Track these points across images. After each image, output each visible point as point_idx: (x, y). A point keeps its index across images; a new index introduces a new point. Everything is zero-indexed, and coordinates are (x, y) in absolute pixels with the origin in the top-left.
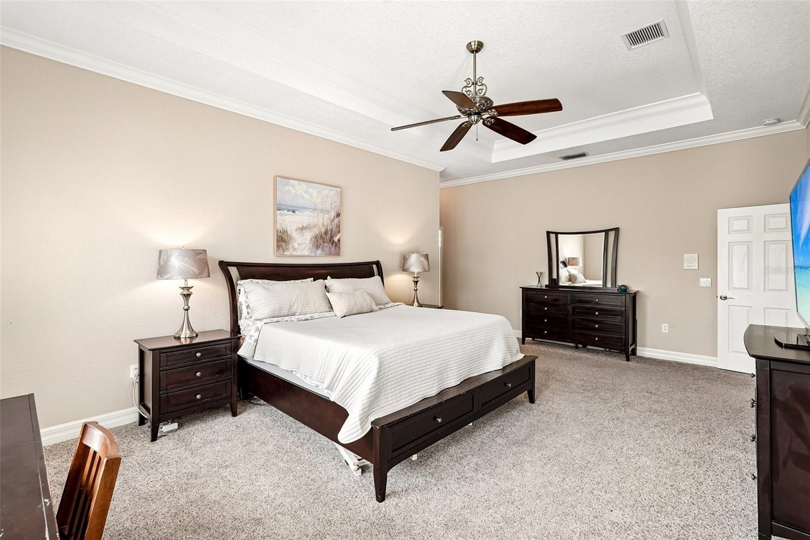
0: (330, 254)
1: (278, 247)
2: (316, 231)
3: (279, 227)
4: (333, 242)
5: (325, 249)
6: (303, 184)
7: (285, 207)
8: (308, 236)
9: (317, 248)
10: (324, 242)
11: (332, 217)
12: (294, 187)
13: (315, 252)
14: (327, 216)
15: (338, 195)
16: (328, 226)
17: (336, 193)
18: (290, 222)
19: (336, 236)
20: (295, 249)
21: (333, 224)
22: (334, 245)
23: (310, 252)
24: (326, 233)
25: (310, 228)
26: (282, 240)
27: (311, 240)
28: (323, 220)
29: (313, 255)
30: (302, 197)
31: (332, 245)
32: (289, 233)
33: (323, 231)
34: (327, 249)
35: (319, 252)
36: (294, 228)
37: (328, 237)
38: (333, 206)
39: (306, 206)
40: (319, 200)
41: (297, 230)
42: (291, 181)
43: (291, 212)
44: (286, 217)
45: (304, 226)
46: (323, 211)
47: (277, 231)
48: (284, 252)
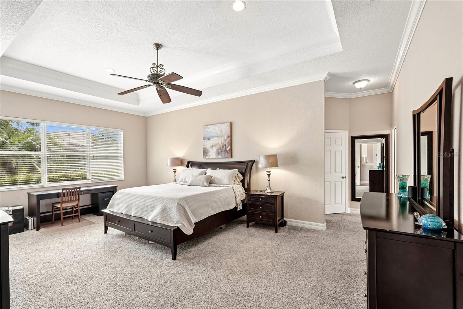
0: (225, 157)
1: (204, 155)
2: (218, 146)
3: (204, 147)
4: (226, 151)
5: (222, 154)
6: (212, 126)
7: (206, 138)
8: (215, 149)
9: (219, 154)
10: (222, 151)
11: (226, 138)
12: (209, 128)
13: (218, 157)
14: (223, 138)
15: (228, 127)
16: (223, 143)
17: (227, 126)
18: (208, 144)
19: (228, 148)
20: (210, 156)
21: (226, 142)
22: (227, 152)
23: (216, 157)
24: (223, 146)
25: (216, 145)
26: (205, 152)
27: (216, 151)
28: (221, 141)
29: (217, 158)
30: (212, 132)
31: (226, 152)
32: (208, 149)
33: (221, 146)
34: (223, 155)
35: (220, 156)
36: (209, 146)
37: (224, 149)
38: (226, 132)
39: (213, 136)
40: (219, 132)
41: (210, 147)
42: (208, 126)
43: (208, 140)
44: (207, 142)
45: (213, 144)
46: (221, 136)
47: (203, 148)
48: (206, 157)
